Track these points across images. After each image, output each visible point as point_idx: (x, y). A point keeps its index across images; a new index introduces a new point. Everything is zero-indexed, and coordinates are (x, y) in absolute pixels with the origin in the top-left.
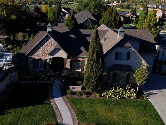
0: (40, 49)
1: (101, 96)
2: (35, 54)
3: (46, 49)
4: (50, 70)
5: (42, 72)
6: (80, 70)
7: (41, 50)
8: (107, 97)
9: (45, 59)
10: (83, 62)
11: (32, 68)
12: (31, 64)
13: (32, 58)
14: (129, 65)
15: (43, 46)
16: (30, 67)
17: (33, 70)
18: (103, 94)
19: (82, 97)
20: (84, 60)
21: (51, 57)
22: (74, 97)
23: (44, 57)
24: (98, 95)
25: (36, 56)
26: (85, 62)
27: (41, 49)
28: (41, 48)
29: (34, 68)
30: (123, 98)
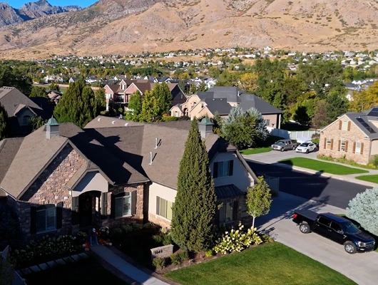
0: (48, 180)
1: (214, 254)
2: (37, 194)
3: (61, 178)
4: (74, 226)
5: (51, 235)
6: (129, 214)
7: (52, 180)
8: (225, 253)
9: (58, 201)
10: (135, 194)
11: (28, 231)
12: (27, 221)
13: (29, 203)
14: (233, 185)
15: (56, 172)
16: (23, 229)
17: (29, 235)
18: (216, 249)
19: (185, 266)
20: (135, 189)
21: (77, 194)
22: (172, 270)
23: (56, 198)
24: (208, 254)
25: (38, 198)
26: (138, 194)
27: (50, 180)
28: (52, 175)
29: (33, 229)
30: (245, 247)
